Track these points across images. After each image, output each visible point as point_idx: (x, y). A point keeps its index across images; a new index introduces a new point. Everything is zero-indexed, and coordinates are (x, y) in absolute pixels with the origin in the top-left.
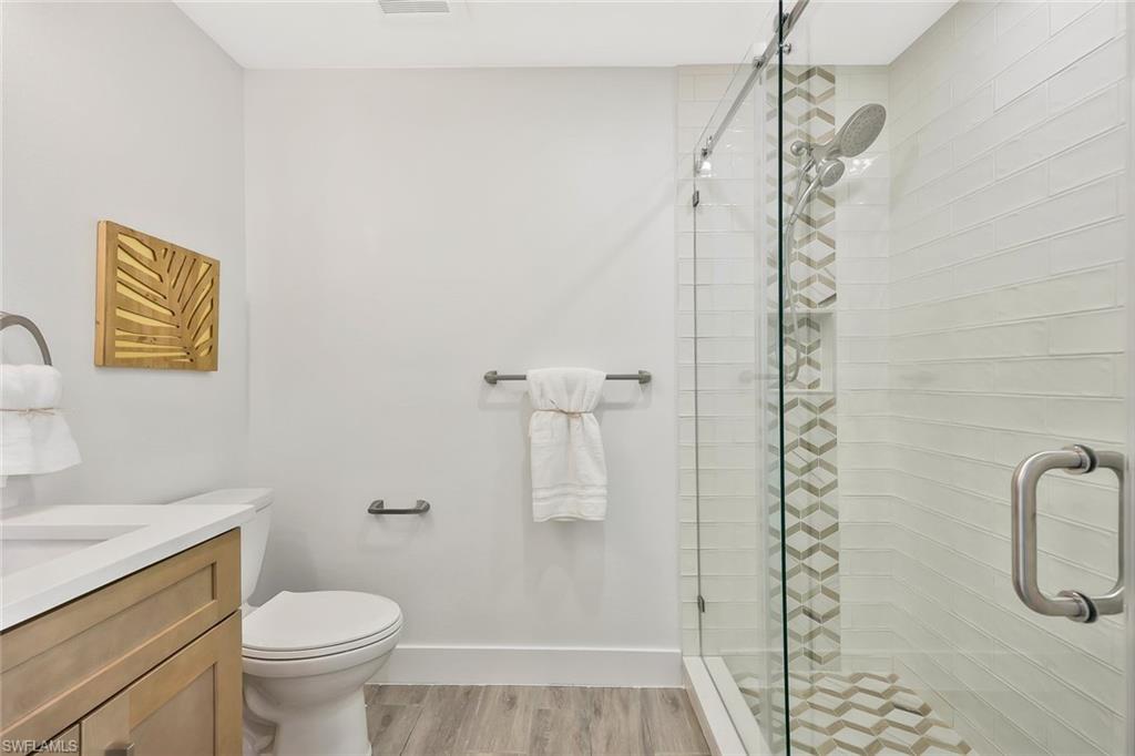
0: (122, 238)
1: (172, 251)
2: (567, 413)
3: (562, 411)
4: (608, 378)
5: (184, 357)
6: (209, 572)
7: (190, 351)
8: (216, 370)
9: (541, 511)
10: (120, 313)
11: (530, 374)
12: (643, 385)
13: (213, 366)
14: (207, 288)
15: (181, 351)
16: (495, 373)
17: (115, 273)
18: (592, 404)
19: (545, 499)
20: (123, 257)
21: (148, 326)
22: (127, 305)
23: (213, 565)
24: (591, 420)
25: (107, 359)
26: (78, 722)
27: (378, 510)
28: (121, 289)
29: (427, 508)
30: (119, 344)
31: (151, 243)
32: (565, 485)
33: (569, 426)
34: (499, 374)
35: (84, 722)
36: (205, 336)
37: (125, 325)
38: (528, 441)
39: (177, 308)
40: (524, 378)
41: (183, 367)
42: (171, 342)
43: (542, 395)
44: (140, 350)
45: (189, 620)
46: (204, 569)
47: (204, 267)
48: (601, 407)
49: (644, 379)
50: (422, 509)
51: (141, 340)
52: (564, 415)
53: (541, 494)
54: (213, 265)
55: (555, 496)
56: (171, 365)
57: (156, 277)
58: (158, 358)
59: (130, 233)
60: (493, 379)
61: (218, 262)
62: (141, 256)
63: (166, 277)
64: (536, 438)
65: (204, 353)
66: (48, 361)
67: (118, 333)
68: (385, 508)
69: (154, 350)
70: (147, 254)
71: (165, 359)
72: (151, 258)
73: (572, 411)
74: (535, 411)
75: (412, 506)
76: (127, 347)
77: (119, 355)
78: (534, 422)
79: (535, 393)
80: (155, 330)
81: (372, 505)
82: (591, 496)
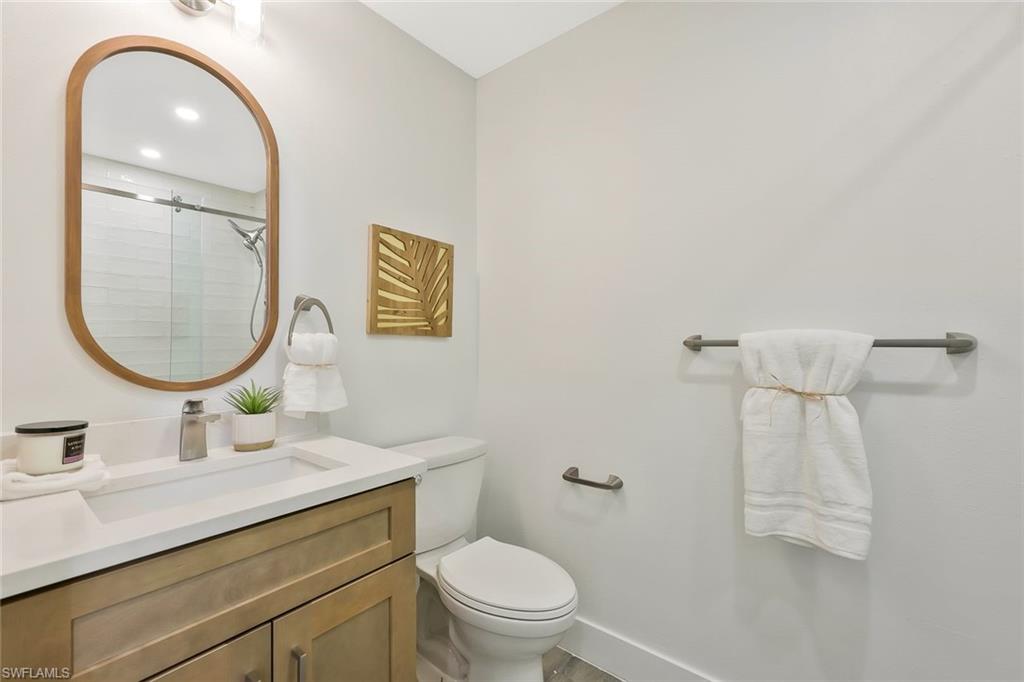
0: (382, 236)
1: (418, 240)
2: (800, 393)
3: (792, 391)
4: (877, 344)
5: (426, 326)
6: (386, 514)
7: (431, 320)
8: (450, 335)
9: (757, 521)
10: (382, 293)
11: (743, 338)
12: (956, 357)
13: (449, 334)
14: (444, 269)
15: (424, 321)
16: (700, 337)
17: (378, 262)
18: (844, 383)
19: (762, 507)
20: (383, 250)
21: (399, 302)
22: (385, 286)
23: (389, 509)
24: (841, 404)
25: (374, 330)
26: (271, 621)
27: (572, 477)
28: (382, 275)
29: (620, 486)
30: (380, 316)
31: (402, 237)
32: (796, 493)
33: (803, 411)
34: (704, 338)
35: (275, 622)
36: (443, 308)
37: (385, 302)
38: (740, 425)
39: (422, 287)
40: (735, 344)
41: (426, 333)
42: (416, 314)
43: (760, 367)
44: (394, 321)
45: (364, 554)
46: (381, 511)
47: (442, 252)
48: (862, 389)
49: (959, 347)
50: (615, 486)
51: (395, 313)
52: (795, 396)
53: (756, 499)
54: (449, 249)
55: (780, 506)
56: (417, 332)
57: (407, 264)
58: (407, 327)
59: (388, 231)
60: (695, 345)
61: (453, 246)
62: (396, 248)
63: (413, 262)
64: (749, 422)
65: (441, 322)
66: (331, 331)
67: (380, 308)
68: (581, 477)
69: (405, 321)
70: (400, 245)
71: (413, 328)
72: (402, 248)
73: (808, 391)
74: (751, 387)
75: (603, 480)
76: (387, 320)
77: (380, 325)
78: (748, 403)
79: (750, 363)
80: (405, 305)
81: (567, 472)
82: (838, 519)
